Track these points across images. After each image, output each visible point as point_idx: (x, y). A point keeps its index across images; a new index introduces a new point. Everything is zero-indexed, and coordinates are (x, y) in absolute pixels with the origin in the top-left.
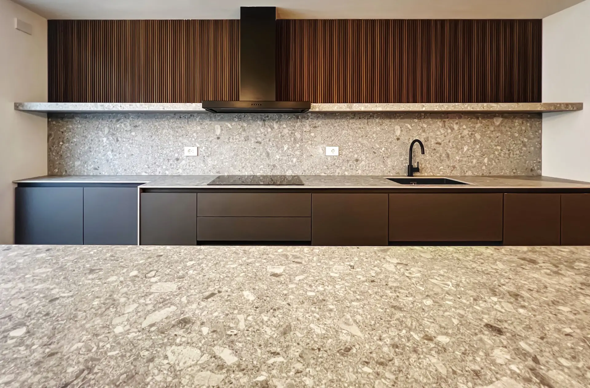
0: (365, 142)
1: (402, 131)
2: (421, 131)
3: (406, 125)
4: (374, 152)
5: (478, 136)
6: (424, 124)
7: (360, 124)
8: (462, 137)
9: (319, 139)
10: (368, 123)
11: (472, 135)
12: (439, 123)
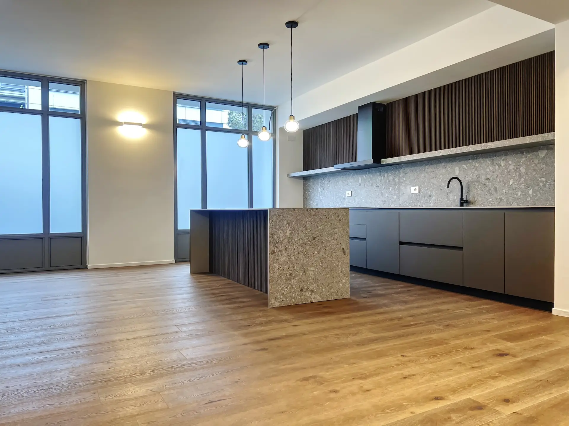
0: (435, 182)
1: (460, 171)
2: (474, 170)
3: (463, 166)
4: (441, 189)
5: (523, 170)
6: (476, 164)
7: (432, 169)
8: (509, 172)
9: (408, 182)
10: (437, 167)
11: (517, 169)
12: (489, 161)
